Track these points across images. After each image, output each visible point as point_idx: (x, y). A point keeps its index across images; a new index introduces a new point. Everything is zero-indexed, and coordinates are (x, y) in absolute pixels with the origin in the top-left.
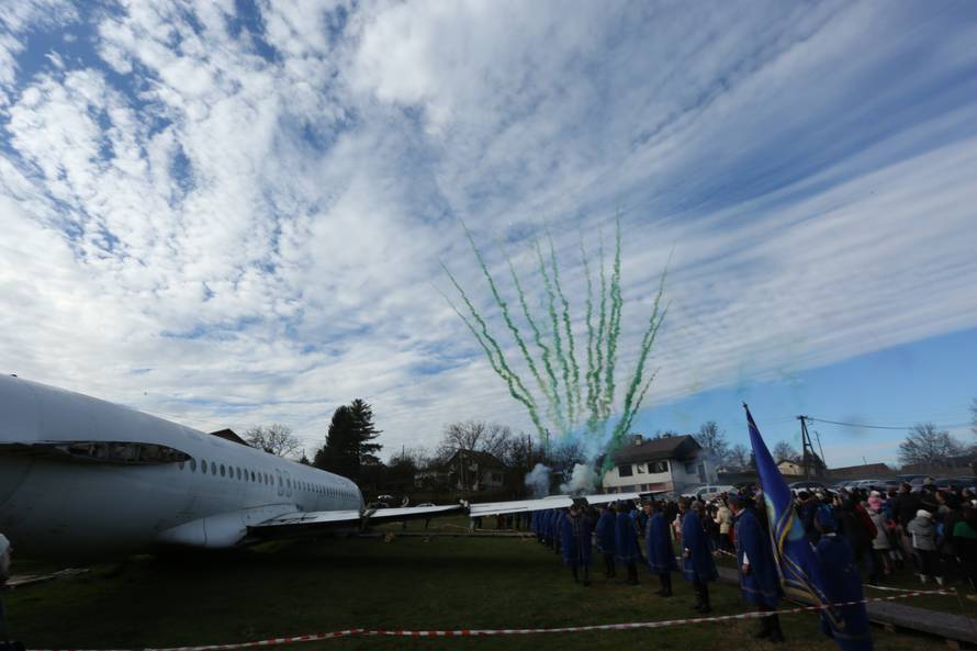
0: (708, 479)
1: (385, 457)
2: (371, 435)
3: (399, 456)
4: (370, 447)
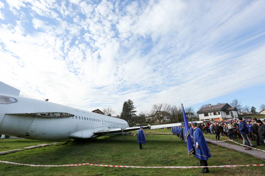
1: (138, 114)
2: (134, 108)
3: (141, 114)
4: (133, 112)
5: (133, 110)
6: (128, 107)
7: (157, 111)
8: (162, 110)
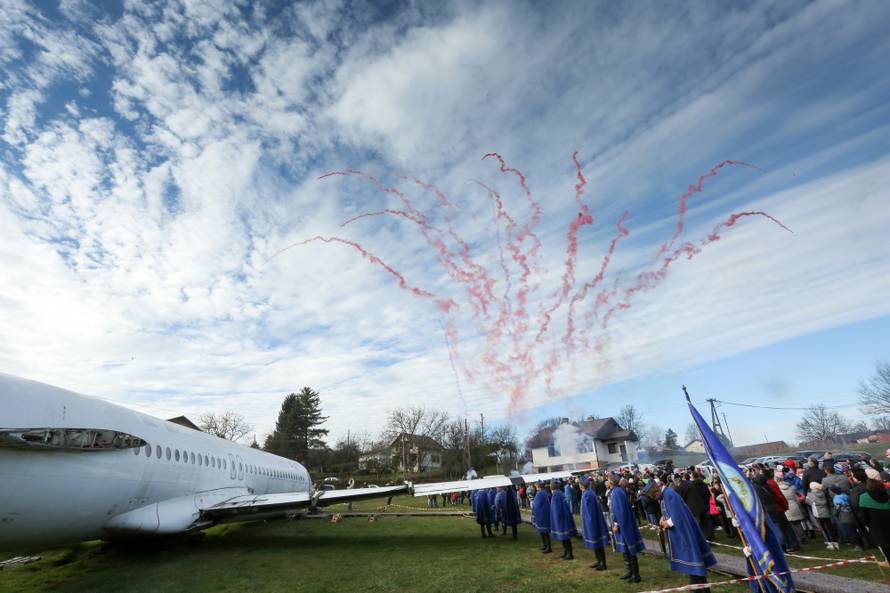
0: (629, 457)
1: (332, 442)
2: (319, 421)
3: (344, 440)
4: (317, 432)
5: (317, 427)
6: (298, 414)
7: (404, 434)
8: (419, 432)
